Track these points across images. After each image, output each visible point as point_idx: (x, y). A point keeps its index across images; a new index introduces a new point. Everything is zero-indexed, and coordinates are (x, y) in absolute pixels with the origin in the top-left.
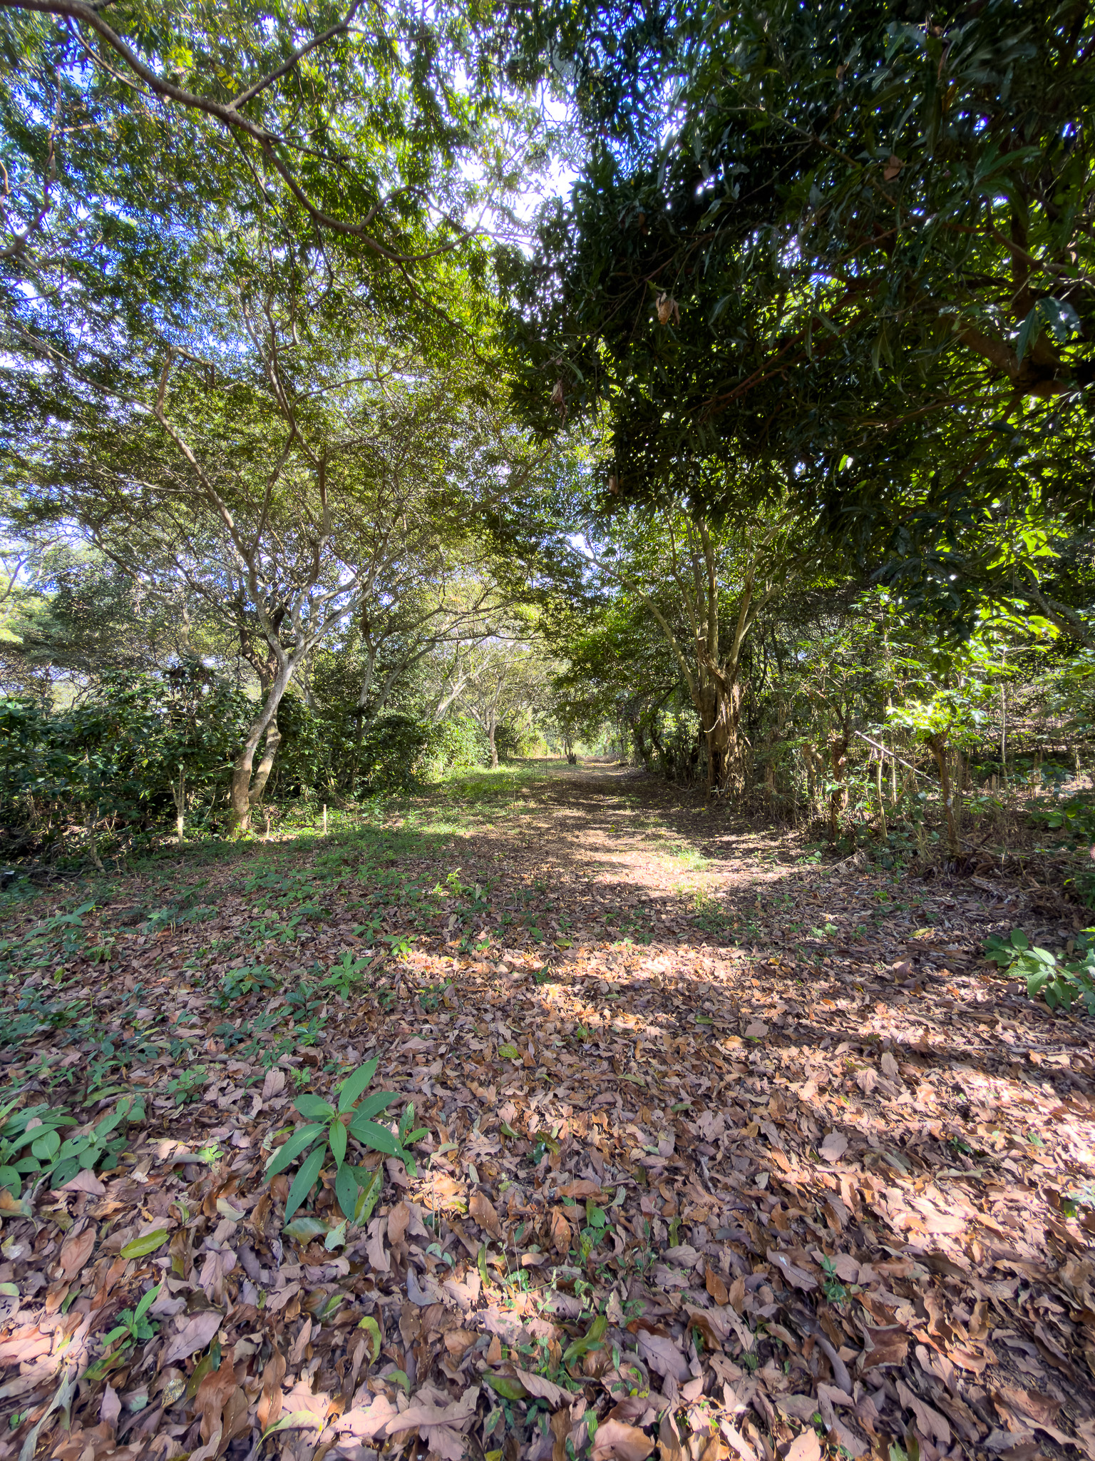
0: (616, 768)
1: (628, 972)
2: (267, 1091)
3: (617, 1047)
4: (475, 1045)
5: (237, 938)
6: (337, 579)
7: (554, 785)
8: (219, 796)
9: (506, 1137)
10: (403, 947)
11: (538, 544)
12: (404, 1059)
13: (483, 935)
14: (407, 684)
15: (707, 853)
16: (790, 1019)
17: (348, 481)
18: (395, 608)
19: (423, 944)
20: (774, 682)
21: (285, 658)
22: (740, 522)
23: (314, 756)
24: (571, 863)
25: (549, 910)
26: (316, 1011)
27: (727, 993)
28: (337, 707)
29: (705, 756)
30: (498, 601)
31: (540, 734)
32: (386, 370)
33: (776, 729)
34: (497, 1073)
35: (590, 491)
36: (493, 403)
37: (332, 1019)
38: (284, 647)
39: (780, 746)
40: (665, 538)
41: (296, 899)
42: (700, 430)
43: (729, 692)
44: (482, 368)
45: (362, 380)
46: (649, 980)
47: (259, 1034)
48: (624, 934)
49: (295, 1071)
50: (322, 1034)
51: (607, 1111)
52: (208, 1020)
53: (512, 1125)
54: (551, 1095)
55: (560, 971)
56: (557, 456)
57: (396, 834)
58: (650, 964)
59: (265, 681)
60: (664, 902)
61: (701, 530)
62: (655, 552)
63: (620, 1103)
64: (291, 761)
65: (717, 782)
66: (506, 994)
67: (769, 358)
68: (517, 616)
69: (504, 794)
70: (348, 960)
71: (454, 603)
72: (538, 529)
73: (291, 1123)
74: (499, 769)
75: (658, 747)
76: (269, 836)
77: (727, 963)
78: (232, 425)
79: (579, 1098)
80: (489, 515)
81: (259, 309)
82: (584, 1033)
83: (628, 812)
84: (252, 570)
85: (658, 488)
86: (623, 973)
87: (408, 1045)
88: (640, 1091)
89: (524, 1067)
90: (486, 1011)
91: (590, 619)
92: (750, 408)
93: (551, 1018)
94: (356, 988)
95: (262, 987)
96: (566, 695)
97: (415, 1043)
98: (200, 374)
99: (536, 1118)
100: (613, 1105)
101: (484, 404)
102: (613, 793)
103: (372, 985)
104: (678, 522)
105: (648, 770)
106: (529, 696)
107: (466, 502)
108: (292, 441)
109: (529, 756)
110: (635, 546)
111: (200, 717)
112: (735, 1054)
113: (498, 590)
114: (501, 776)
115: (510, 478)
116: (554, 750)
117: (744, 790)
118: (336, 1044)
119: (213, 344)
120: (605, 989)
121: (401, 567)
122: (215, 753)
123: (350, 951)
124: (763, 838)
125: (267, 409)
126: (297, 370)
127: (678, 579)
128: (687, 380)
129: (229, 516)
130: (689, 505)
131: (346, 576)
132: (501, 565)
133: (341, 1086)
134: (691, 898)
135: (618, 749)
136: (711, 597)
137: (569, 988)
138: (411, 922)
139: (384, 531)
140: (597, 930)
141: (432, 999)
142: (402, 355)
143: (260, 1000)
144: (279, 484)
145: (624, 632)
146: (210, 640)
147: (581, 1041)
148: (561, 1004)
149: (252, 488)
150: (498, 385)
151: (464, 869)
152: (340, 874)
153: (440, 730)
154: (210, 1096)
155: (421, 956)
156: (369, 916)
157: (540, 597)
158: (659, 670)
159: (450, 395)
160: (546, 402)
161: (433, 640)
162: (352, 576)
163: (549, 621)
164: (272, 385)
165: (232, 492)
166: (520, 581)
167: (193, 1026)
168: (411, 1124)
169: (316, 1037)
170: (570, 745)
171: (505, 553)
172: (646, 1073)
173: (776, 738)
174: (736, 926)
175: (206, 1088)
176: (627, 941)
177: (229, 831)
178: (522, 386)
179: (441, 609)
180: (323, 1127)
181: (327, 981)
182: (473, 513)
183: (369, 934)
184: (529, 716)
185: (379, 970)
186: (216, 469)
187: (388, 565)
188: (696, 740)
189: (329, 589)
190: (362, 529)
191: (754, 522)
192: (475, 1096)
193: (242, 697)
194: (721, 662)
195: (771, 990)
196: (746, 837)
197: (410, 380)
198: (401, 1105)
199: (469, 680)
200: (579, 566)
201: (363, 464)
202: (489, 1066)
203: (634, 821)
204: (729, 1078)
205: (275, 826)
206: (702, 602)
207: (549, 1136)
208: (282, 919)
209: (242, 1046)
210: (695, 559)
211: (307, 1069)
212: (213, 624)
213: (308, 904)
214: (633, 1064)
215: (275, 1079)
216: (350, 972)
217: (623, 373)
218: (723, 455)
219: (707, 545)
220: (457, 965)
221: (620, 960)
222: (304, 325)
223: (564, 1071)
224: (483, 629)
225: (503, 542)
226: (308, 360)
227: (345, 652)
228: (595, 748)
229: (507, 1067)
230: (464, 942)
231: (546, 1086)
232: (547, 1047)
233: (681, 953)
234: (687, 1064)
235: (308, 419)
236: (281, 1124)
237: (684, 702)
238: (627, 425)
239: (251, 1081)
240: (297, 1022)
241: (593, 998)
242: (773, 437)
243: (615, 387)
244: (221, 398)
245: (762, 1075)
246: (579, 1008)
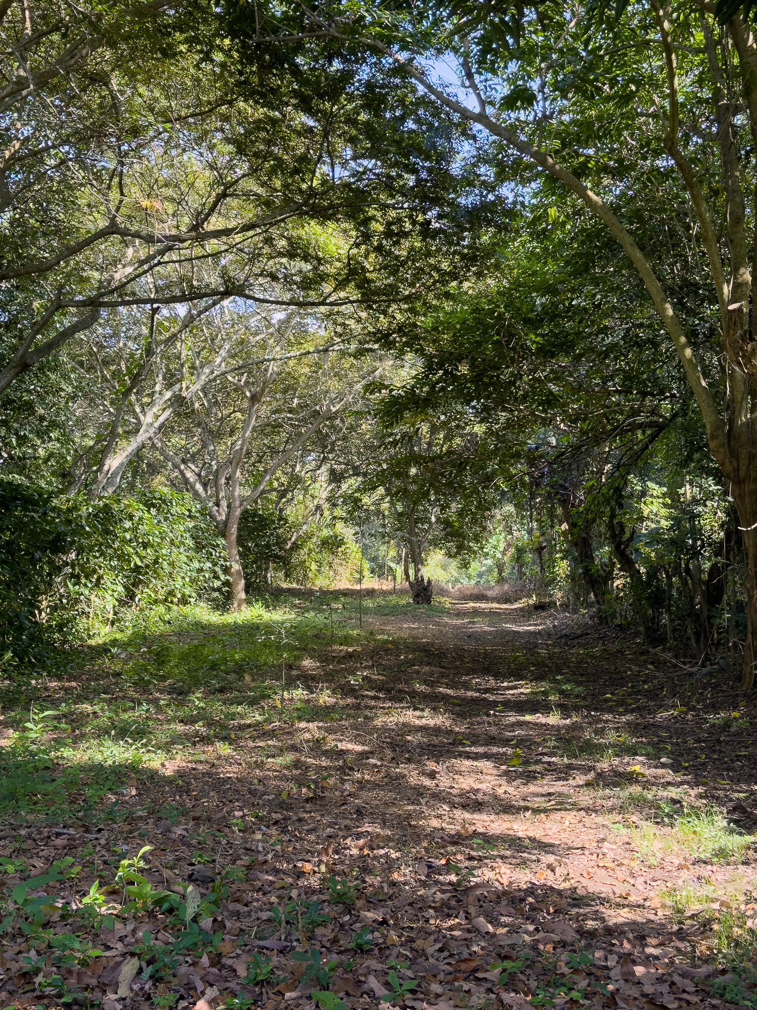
0: (526, 614)
7: (378, 652)
11: (346, 76)
14: (29, 407)
15: (744, 819)
24: (417, 836)
25: (361, 950)
30: (250, 213)
31: (347, 532)
40: (652, 64)
60: (640, 934)
61: (740, 45)
62: (626, 98)
68: (295, 250)
69: (260, 671)
71: (146, 214)
72: (349, 41)
74: (246, 613)
75: (628, 565)
83: (553, 719)
91: (470, 259)
96: (409, 439)
102: (518, 673)
104: (684, 27)
105: (603, 619)
106: (322, 442)
109: (321, 583)
110: (580, 84)
113: (251, 185)
114: (253, 629)
116: (380, 570)
121: (18, 126)
127: (683, 165)
132: (258, 125)
134: (705, 927)
135: (532, 569)
138: (27, 976)
145: (548, 289)
151: (160, 849)
153: (106, 519)
157: (351, 204)
158: (630, 380)
161: (94, 304)
163: (370, 262)
166: (304, 166)
170: (416, 558)
171: (268, 96)
179: (112, 229)
184: (321, 489)
188: (718, 549)
199: (179, 401)
200: (445, 132)
203: (568, 741)
206: (738, 219)
210: (723, 115)
224: (213, 280)
225: (265, 69)
228: (475, 567)
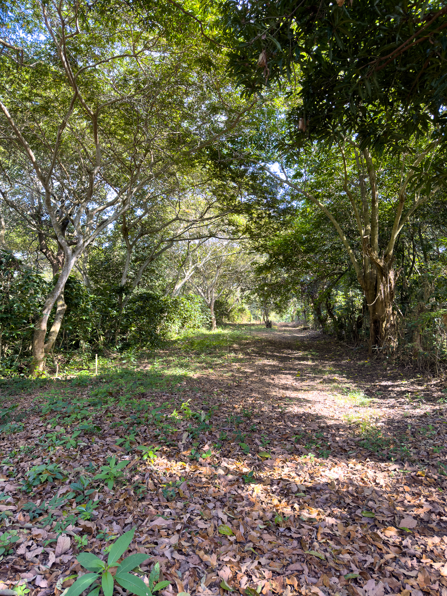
0: (300, 331)
1: (312, 478)
2: (59, 550)
3: (304, 531)
4: (202, 525)
5: (37, 445)
6: (105, 197)
7: (256, 342)
8: (24, 348)
9: (224, 590)
10: (151, 454)
11: (246, 171)
12: (152, 532)
13: (206, 447)
14: (153, 271)
15: (369, 393)
16: (434, 516)
17: (113, 128)
18: (145, 217)
19: (165, 453)
20: (420, 269)
21: (70, 252)
22: (396, 151)
23: (89, 320)
24: (269, 397)
25: (253, 431)
26: (91, 497)
27: (386, 496)
28: (105, 287)
29: (367, 323)
30: (217, 212)
31: (246, 307)
32: (139, 49)
33: (422, 303)
34: (218, 545)
35: (284, 131)
36: (216, 69)
37: (102, 503)
38: (69, 245)
39: (425, 315)
40: (339, 164)
41: (76, 419)
42: (367, 83)
43: (386, 276)
44: (207, 44)
45: (123, 56)
46: (327, 484)
47: (52, 511)
48: (308, 450)
49: (77, 537)
50: (95, 513)
51: (297, 576)
52: (18, 500)
53: (229, 582)
54: (256, 563)
55: (262, 475)
56: (261, 106)
57: (146, 375)
58: (327, 473)
59: (55, 269)
60: (338, 428)
61: (366, 157)
62: (331, 174)
63: (306, 571)
64: (74, 324)
65: (376, 342)
66: (223, 490)
67: (419, 28)
68: (230, 223)
69: (221, 348)
70: (113, 462)
71: (187, 214)
72: (246, 160)
73: (75, 572)
74: (217, 331)
75: (332, 316)
76: (57, 376)
77: (385, 473)
78: (35, 91)
79: (277, 566)
80: (212, 150)
81: (54, 9)
82: (280, 520)
83: (310, 363)
84: (47, 191)
85: (334, 127)
86: (307, 478)
87: (154, 523)
88: (322, 563)
89: (236, 542)
90: (209, 501)
91: (283, 224)
92: (405, 65)
93: (256, 508)
94: (118, 481)
95: (54, 479)
96: (264, 279)
97: (160, 522)
98: (14, 56)
99: (245, 578)
100: (301, 572)
101: (209, 70)
102: (298, 349)
103: (129, 480)
104: (349, 152)
105: (324, 332)
106: (238, 280)
107: (195, 141)
108: (75, 101)
109: (238, 322)
110: (317, 170)
111: (12, 293)
112: (391, 540)
113: (217, 204)
114: (219, 335)
115: (226, 122)
116: (256, 318)
117: (397, 349)
118: (104, 520)
119: (22, 35)
120: (295, 489)
121: (150, 189)
122: (22, 318)
123: (114, 456)
124: (412, 383)
125: (58, 80)
126: (78, 51)
127: (349, 194)
128: (357, 47)
129: (32, 154)
130: (357, 138)
131: (111, 195)
132: (219, 186)
133: (109, 548)
134: (358, 426)
135: (302, 317)
136: (373, 207)
137: (269, 487)
138: (156, 437)
139: (138, 163)
140: (289, 446)
141: (171, 492)
142: (151, 38)
143: (53, 487)
144: (66, 131)
145: (307, 233)
146: (18, 240)
147: (278, 525)
148: (263, 498)
149: (47, 134)
150: (219, 56)
151: (193, 400)
152: (106, 403)
153: (176, 303)
154: (21, 551)
155: (163, 461)
156: (127, 432)
157: (247, 209)
158: (333, 260)
159: (185, 65)
160: (254, 67)
161: (172, 241)
162: (115, 195)
163: (253, 226)
164: (62, 62)
165: (35, 137)
166: (233, 198)
167: (8, 504)
168: (157, 578)
169: (91, 515)
170: (267, 314)
171: (222, 177)
172: (326, 550)
173: (422, 310)
174: (392, 447)
175: (18, 546)
176: (311, 455)
177: (31, 372)
178: (236, 55)
179: (177, 218)
180: (97, 576)
181: (98, 476)
182: (200, 149)
183: (127, 445)
184: (238, 294)
185: (134, 470)
186: (23, 122)
187: (140, 187)
188: (360, 311)
189: (100, 204)
190: (122, 161)
191: (406, 149)
192: (202, 561)
193: (40, 279)
194: (380, 254)
195: (419, 495)
196: (399, 382)
197: (156, 55)
198: (150, 564)
199: (196, 268)
200: (275, 186)
201: (123, 116)
202: (212, 540)
203: (314, 369)
204: (387, 557)
205: (62, 370)
206: (366, 210)
207: (255, 591)
208: (67, 432)
209: (41, 519)
210: (361, 178)
211: (85, 536)
212: (20, 229)
213: (85, 423)
214: (315, 543)
215: (64, 542)
216: (115, 470)
217: (309, 44)
218: (385, 101)
219: (371, 168)
220: (188, 468)
221: (305, 469)
222: (84, 19)
223: (266, 547)
224: (206, 232)
225: (221, 169)
226: (87, 44)
227: (110, 249)
228: (285, 317)
229: (225, 541)
230: (193, 452)
231: (253, 556)
232: (253, 529)
233: (351, 465)
234: (356, 545)
235: (86, 85)
236: (68, 572)
237: (352, 282)
238: (312, 81)
239: (47, 542)
240: (78, 504)
241: (286, 496)
242: (422, 87)
243: (304, 54)
244: (27, 72)
245: (412, 556)
246: (276, 502)
